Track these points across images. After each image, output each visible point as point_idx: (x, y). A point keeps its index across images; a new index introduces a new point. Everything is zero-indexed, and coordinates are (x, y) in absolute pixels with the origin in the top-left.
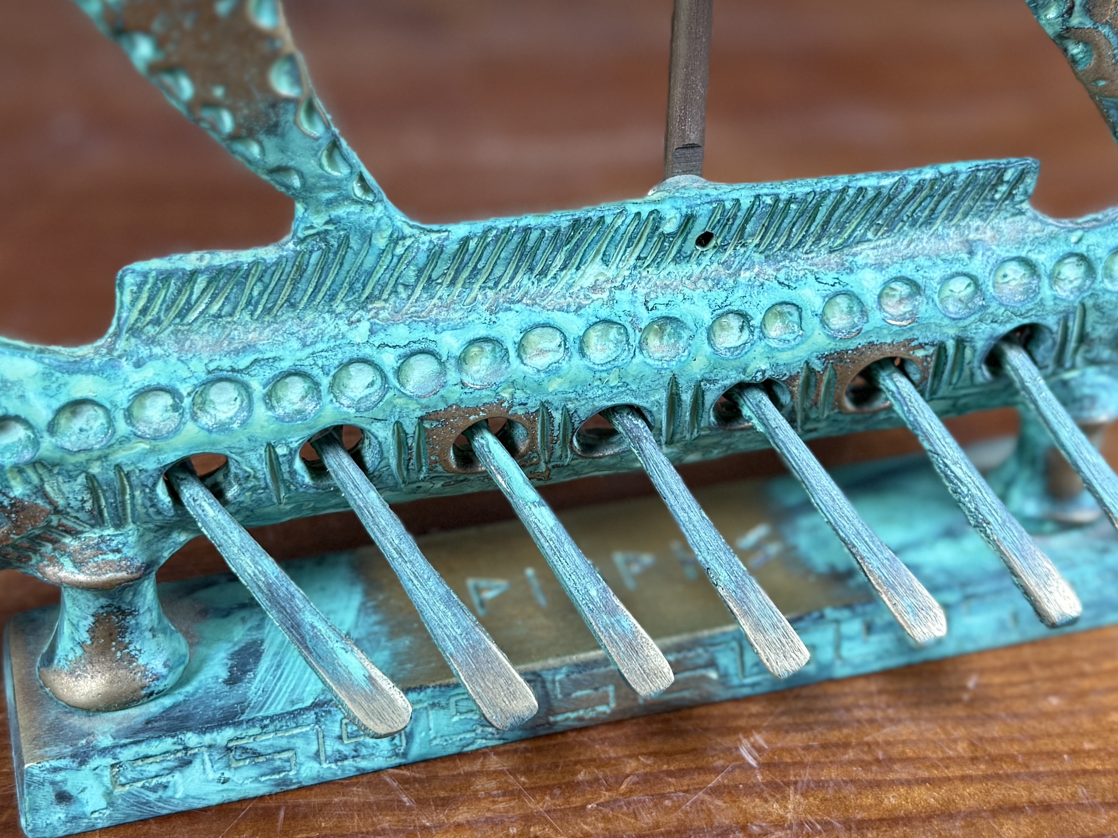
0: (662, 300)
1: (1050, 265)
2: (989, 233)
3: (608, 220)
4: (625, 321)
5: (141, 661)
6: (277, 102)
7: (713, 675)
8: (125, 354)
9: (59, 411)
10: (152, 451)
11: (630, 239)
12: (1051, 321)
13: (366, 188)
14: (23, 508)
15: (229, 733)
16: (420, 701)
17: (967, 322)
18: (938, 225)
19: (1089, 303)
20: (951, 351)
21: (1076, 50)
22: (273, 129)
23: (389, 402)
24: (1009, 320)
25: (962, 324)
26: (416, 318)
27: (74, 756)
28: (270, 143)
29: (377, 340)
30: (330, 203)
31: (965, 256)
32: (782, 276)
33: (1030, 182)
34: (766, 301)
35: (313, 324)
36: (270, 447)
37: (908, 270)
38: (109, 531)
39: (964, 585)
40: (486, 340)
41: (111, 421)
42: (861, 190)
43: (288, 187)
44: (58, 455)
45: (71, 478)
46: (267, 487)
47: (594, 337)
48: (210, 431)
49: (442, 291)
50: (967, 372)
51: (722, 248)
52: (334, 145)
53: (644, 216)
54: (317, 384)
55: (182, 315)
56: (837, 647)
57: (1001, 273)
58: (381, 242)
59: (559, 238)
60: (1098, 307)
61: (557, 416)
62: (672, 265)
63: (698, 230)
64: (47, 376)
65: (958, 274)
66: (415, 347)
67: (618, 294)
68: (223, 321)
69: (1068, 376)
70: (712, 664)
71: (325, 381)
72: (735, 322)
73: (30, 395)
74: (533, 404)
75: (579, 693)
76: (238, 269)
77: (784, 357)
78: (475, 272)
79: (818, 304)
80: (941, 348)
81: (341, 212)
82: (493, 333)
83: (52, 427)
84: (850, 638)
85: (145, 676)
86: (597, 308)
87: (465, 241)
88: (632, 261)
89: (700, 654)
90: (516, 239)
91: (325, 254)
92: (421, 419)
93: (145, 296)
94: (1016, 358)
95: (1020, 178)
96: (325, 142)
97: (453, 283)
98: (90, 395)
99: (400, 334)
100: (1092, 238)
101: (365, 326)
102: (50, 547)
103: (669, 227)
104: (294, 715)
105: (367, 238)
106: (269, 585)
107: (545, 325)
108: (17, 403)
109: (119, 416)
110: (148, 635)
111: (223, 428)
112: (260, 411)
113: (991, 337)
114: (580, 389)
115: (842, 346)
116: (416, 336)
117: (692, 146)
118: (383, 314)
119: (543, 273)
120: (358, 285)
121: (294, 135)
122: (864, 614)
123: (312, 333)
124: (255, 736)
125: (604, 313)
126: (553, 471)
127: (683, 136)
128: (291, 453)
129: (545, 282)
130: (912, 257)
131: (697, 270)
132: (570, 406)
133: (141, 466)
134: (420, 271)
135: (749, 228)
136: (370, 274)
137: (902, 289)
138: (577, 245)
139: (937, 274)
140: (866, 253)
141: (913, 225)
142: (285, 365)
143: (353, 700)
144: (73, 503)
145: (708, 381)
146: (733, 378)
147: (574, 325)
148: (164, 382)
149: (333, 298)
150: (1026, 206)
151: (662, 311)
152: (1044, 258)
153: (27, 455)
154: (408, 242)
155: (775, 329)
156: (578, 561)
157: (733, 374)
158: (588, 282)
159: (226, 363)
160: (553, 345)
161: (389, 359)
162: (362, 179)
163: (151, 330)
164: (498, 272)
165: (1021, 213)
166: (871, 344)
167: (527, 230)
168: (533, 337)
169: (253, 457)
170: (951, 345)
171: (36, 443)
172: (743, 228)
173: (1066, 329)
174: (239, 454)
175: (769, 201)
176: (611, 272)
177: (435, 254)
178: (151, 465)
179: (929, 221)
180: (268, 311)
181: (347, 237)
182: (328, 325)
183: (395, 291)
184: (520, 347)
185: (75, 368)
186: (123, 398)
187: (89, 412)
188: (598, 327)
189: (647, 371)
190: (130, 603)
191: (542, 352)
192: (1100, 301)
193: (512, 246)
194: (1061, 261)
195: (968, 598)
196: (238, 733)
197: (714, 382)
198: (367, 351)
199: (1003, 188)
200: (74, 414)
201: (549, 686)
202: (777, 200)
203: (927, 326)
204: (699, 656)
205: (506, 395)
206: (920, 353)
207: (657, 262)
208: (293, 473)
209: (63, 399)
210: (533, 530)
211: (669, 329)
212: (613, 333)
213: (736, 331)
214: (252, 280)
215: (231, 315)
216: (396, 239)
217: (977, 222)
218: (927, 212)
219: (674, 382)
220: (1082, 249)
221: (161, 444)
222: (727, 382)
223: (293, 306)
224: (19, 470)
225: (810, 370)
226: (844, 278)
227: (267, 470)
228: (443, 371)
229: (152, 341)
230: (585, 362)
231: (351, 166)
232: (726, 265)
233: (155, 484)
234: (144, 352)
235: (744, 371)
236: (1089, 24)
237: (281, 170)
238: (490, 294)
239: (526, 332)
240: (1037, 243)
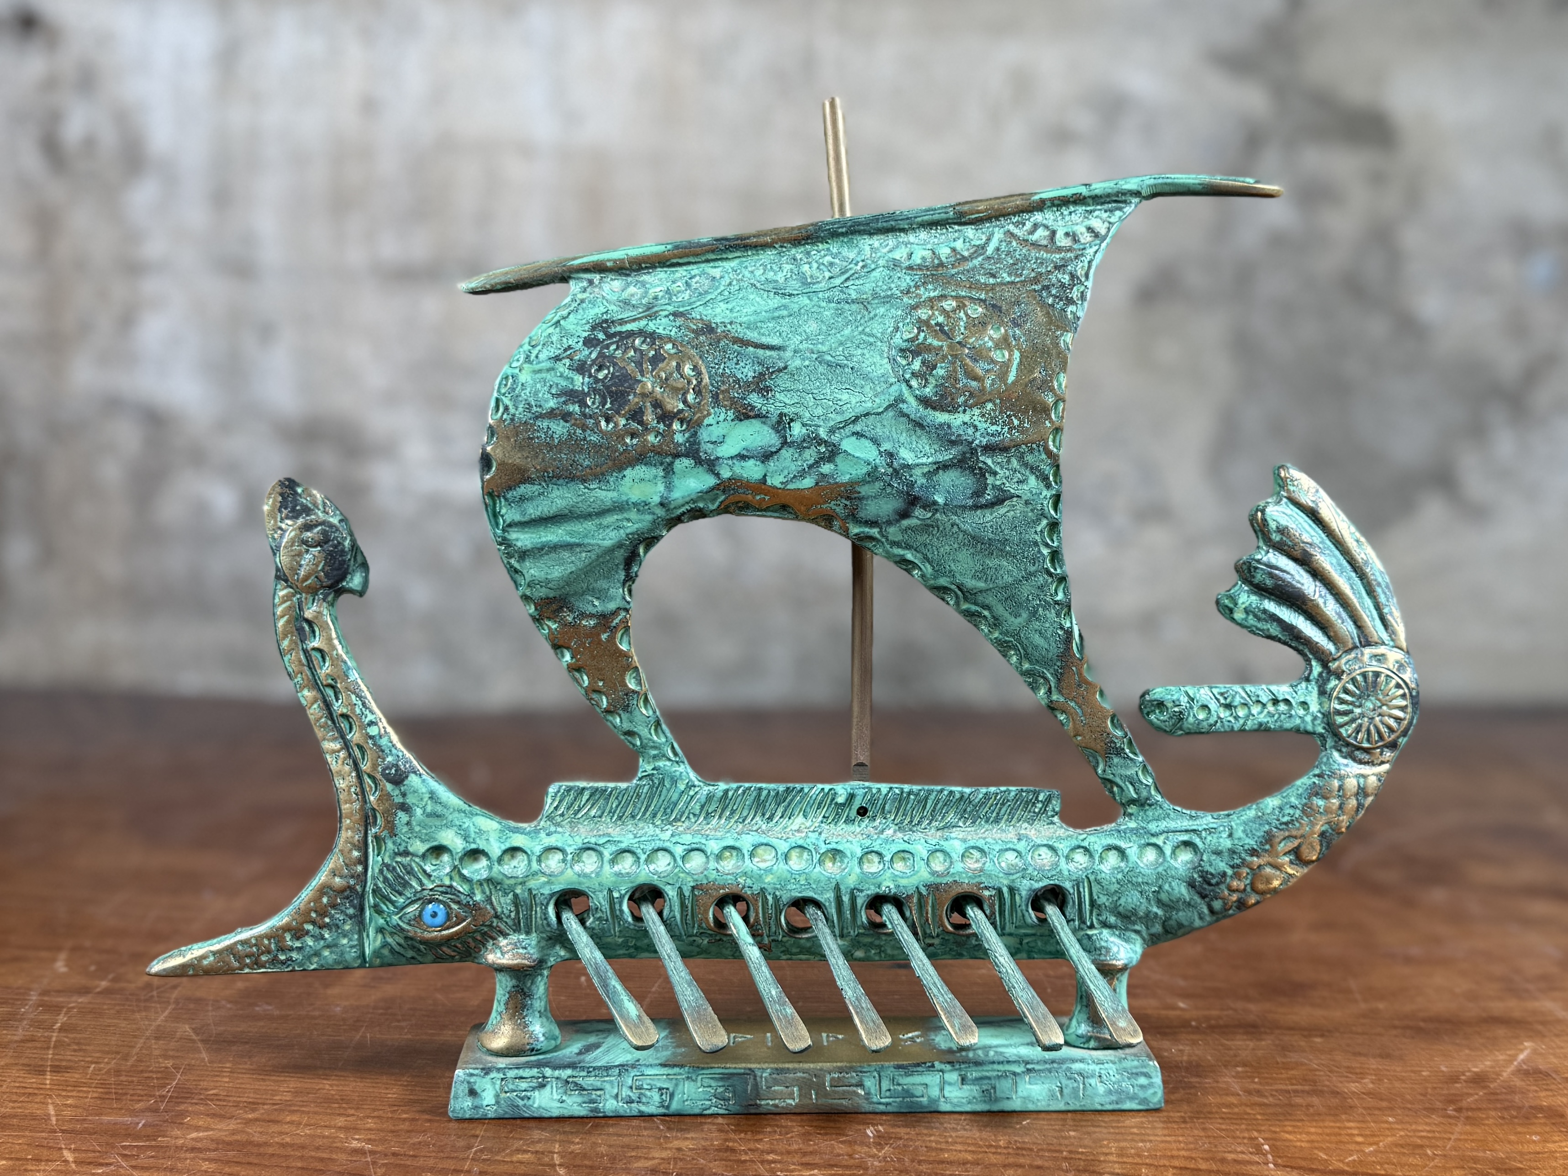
0: (835, 840)
1: (1066, 851)
2: (1033, 832)
3: (806, 790)
4: (811, 848)
5: (531, 1028)
6: (629, 693)
7: (861, 1092)
8: (543, 828)
9: (505, 852)
10: (549, 883)
11: (820, 804)
12: (1068, 885)
13: (675, 754)
14: (480, 909)
15: (569, 1072)
16: (680, 1074)
17: (1014, 877)
18: (1002, 824)
19: (1092, 878)
20: (1006, 895)
21: (1062, 717)
22: (626, 708)
23: (676, 874)
24: (1041, 880)
25: (1011, 877)
26: (698, 832)
27: (483, 1069)
28: (625, 716)
29: (674, 840)
30: (655, 757)
31: (1016, 841)
32: (906, 838)
33: (1056, 805)
34: (894, 848)
35: (643, 828)
36: (610, 891)
37: (980, 844)
38: (523, 937)
39: (1027, 1063)
40: (733, 848)
41: (530, 861)
42: (951, 792)
43: (634, 745)
44: (501, 877)
45: (506, 894)
46: (607, 920)
47: (794, 854)
48: (579, 875)
49: (714, 821)
50: (1019, 914)
51: (873, 819)
52: (658, 724)
53: (826, 790)
54: (638, 858)
55: (576, 813)
56: (942, 1089)
57: (1037, 853)
58: (682, 787)
59: (780, 799)
60: (1099, 882)
61: (770, 898)
62: (844, 826)
63: (857, 804)
64: (501, 831)
65: (1010, 849)
66: (694, 846)
67: (810, 834)
68: (596, 819)
69: (1090, 932)
70: (860, 1085)
71: (643, 857)
72: (876, 859)
73: (491, 839)
74: (756, 888)
75: (776, 1088)
76: (606, 790)
77: (903, 882)
78: (733, 812)
79: (925, 855)
80: (1000, 892)
81: (661, 764)
82: (737, 844)
83: (500, 860)
84: (950, 1084)
85: (531, 1037)
86: (798, 839)
87: (726, 792)
88: (820, 818)
89: (853, 1077)
90: (755, 794)
91: (651, 787)
92: (693, 888)
93: (558, 799)
94: (1052, 911)
95: (1049, 799)
96: (652, 720)
97: (720, 817)
98: (521, 846)
99: (687, 839)
100: (1092, 839)
101: (669, 833)
102: (491, 942)
103: (841, 800)
104: (607, 1068)
105: (674, 781)
106: (596, 964)
107: (766, 845)
108: (485, 842)
109: (534, 859)
110: (538, 1015)
111: (586, 876)
112: (607, 867)
113: (1030, 889)
114: (783, 883)
115: (939, 880)
116: (695, 840)
117: (861, 765)
118: (681, 829)
119: (770, 818)
120: (669, 810)
121: (636, 713)
122: (960, 1069)
123: (641, 832)
124: (584, 1077)
125: (800, 842)
126: (773, 944)
127: (857, 759)
128: (622, 897)
129: (771, 824)
130: (984, 839)
131: (858, 830)
132: (778, 893)
133: (542, 891)
134: (702, 807)
135: (887, 807)
136: (675, 804)
137: (976, 854)
138: (789, 804)
139: (997, 848)
140: (955, 833)
141: (987, 822)
142: (623, 846)
143: (627, 1026)
144: (506, 911)
145: (858, 890)
146: (872, 890)
147: (783, 847)
148: (559, 845)
149: (654, 815)
150: (1056, 819)
151: (833, 846)
152: (1063, 847)
153: (485, 875)
154: (697, 789)
155: (899, 866)
156: (768, 976)
157: (872, 887)
158: (795, 827)
159: (593, 840)
160: (770, 857)
161: (679, 851)
162: (673, 748)
163: (559, 819)
164: (745, 814)
165: (1052, 823)
166: (955, 881)
167: (760, 789)
168: (760, 851)
169: (601, 896)
170: (1005, 890)
171: (490, 868)
172: (884, 808)
173: (1079, 893)
174: (594, 893)
175: (897, 791)
176: (809, 823)
177: (710, 798)
178: (546, 891)
179: (997, 821)
180: (620, 818)
181: (663, 779)
182: (650, 830)
183: (688, 817)
184: (752, 855)
185: (516, 831)
186: (538, 850)
187: (521, 856)
188: (797, 850)
189: (822, 878)
190: (529, 989)
191: (764, 861)
192: (1099, 877)
193: (752, 798)
194: (1073, 849)
195: (1029, 1071)
196: (575, 1073)
197: (862, 891)
198: (667, 845)
199: (1040, 805)
200: (513, 857)
201: (758, 1079)
202: (902, 792)
203: (990, 876)
204: (852, 1077)
205: (741, 880)
206: (986, 893)
207: (836, 821)
208: (621, 911)
209: (508, 845)
210: (747, 957)
211: (838, 859)
212: (805, 855)
213: (876, 864)
214: (612, 798)
215: (600, 817)
216: (690, 786)
217: (1026, 825)
218: (994, 814)
219: (837, 888)
220: (1085, 844)
221: (553, 879)
222: (869, 892)
223: (633, 817)
224: (480, 883)
225: (920, 894)
226: (942, 843)
227: (607, 907)
228: (708, 862)
229: (558, 825)
230: (787, 867)
231: (666, 737)
232: (875, 828)
233: (548, 904)
234: (553, 829)
235: (879, 887)
236: (1062, 699)
237: (630, 733)
238: (740, 826)
239: (756, 847)
240: (1059, 839)
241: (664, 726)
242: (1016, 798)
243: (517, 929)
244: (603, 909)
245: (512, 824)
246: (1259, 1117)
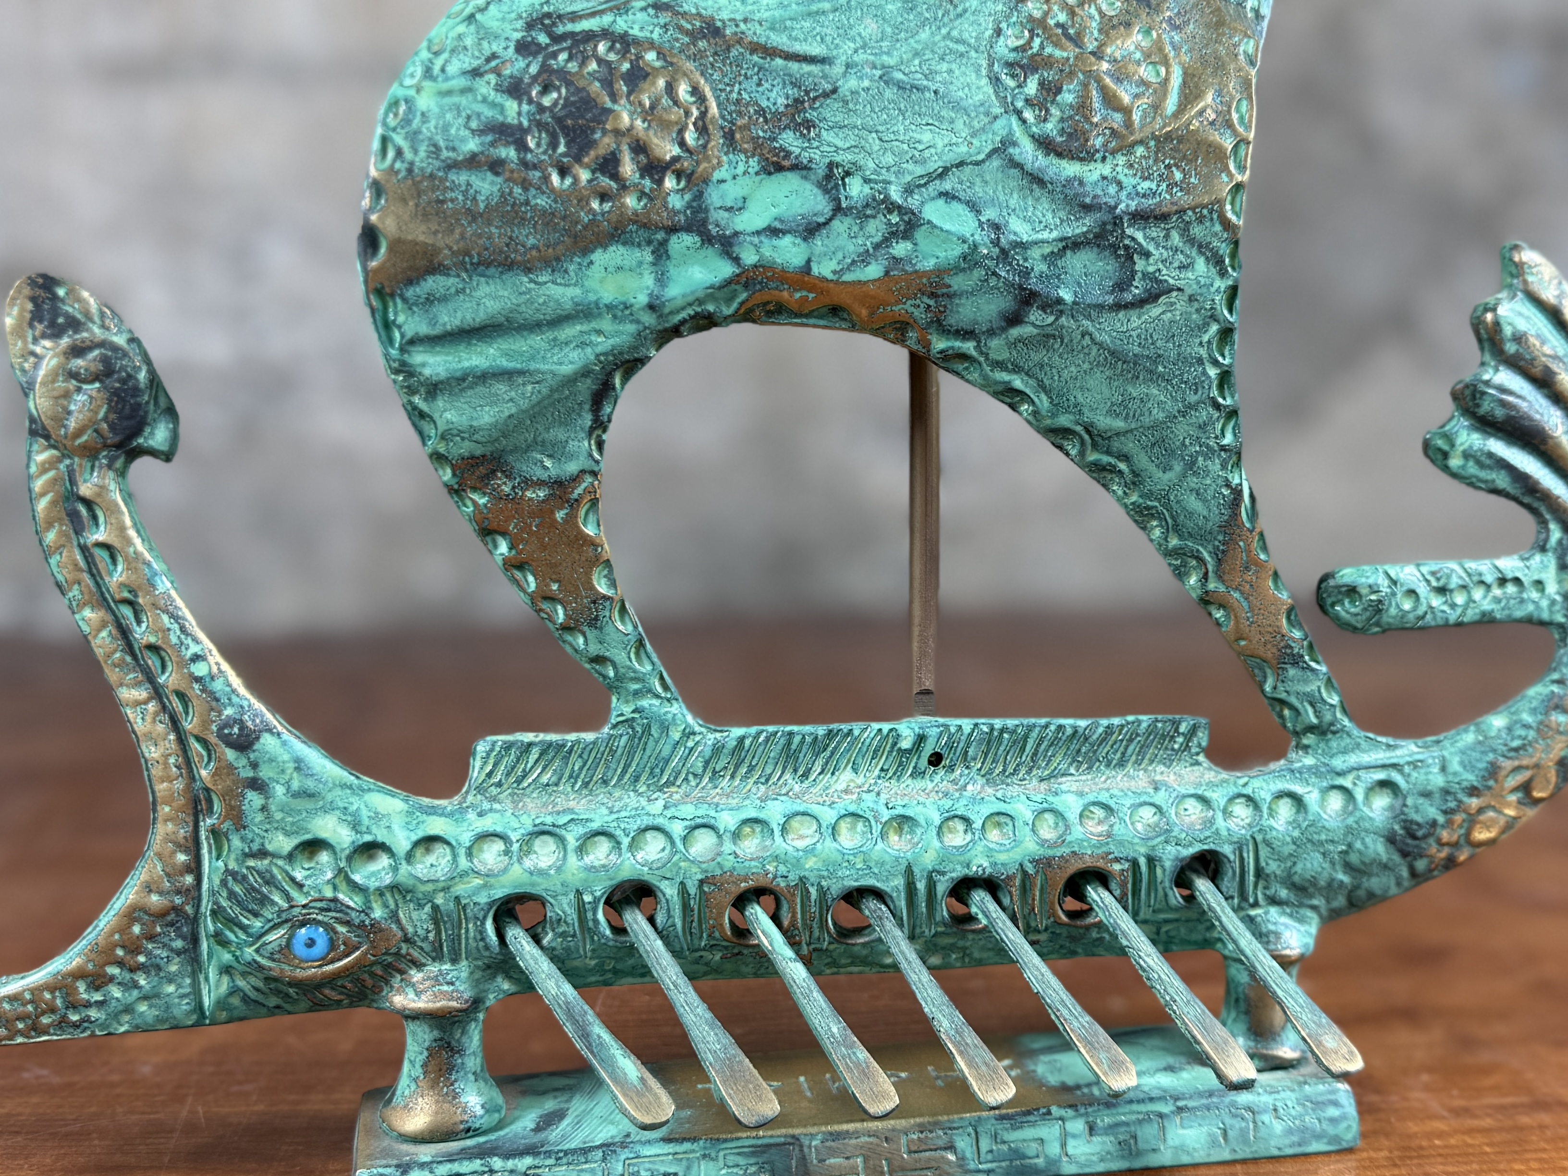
0: (900, 802)
1: (1223, 802)
2: (1172, 777)
3: (856, 733)
4: (869, 815)
5: (463, 1099)
6: (598, 599)
7: (951, 1157)
8: (472, 806)
9: (417, 844)
10: (485, 886)
11: (875, 752)
12: (1227, 850)
13: (666, 688)
14: (381, 930)
15: (528, 1161)
16: (693, 1151)
17: (1155, 842)
18: (1129, 767)
19: (1259, 838)
20: (1144, 868)
21: (1218, 614)
22: (594, 622)
23: (676, 864)
24: (1191, 844)
25: (1150, 843)
26: (701, 800)
27: (398, 1166)
28: (591, 634)
29: (669, 813)
30: (636, 693)
31: (1151, 791)
32: (999, 795)
33: (1203, 737)
34: (986, 810)
35: (620, 799)
36: (579, 894)
37: (1104, 797)
38: (447, 967)
39: (1176, 1099)
40: (756, 821)
41: (455, 856)
42: (1060, 727)
43: (605, 677)
44: (411, 882)
45: (421, 906)
46: (574, 936)
47: (844, 826)
48: (531, 873)
49: (725, 783)
50: (1161, 893)
51: (951, 769)
52: (640, 644)
53: (885, 731)
54: (619, 843)
55: (519, 781)
56: (1063, 1145)
57: (1182, 807)
58: (676, 735)
59: (818, 746)
60: (1268, 844)
61: (813, 891)
62: (909, 781)
63: (928, 749)
64: (409, 813)
65: (1145, 803)
66: (699, 821)
67: (865, 796)
68: (550, 789)
69: (1253, 913)
70: (951, 1147)
71: (626, 841)
72: (960, 826)
73: (395, 827)
74: (793, 878)
75: (832, 1161)
76: (564, 746)
77: (1002, 858)
78: (751, 768)
79: (1029, 817)
80: (1135, 863)
81: (645, 703)
82: (762, 815)
83: (409, 857)
84: (1074, 1136)
85: (464, 1111)
86: (848, 803)
87: (741, 740)
88: (877, 772)
90: (783, 741)
91: (632, 738)
92: (702, 882)
93: (491, 761)
94: (1203, 886)
95: (1193, 730)
96: (633, 638)
97: (733, 777)
98: (441, 833)
99: (688, 811)
100: (1256, 783)
101: (660, 803)
102: (399, 977)
103: (906, 744)
104: (585, 1151)
105: (665, 728)
106: (567, 1003)
107: (804, 814)
108: (385, 831)
109: (462, 852)
110: (472, 1077)
111: (542, 873)
112: (573, 860)
113: (1177, 859)
114: (832, 868)
115: (1050, 853)
116: (700, 813)
117: (927, 692)
118: (676, 797)
119: (805, 775)
120: (658, 770)
121: (609, 629)
122: (1087, 1114)
123: (618, 805)
124: (550, 1167)
125: (852, 808)
126: (814, 955)
127: (920, 683)
128: (596, 901)
129: (806, 784)
130: (1108, 790)
131: (930, 786)
132: (824, 883)
133: (476, 899)
134: (707, 763)
135: (971, 752)
136: (667, 761)
137: (1100, 813)
138: (832, 753)
139: (1128, 802)
140: (1067, 784)
141: (1108, 765)
142: (595, 826)
143: (625, 1095)
144: (421, 932)
145: (938, 872)
146: (959, 872)
147: (828, 816)
148: (499, 829)
149: (637, 779)
150: (1201, 758)
151: (899, 811)
152: (1219, 797)
153: (388, 880)
154: (698, 738)
155: (994, 835)
156: (824, 1005)
157: (959, 868)
158: (841, 786)
159: (549, 820)
160: (810, 832)
161: (677, 829)
162: (662, 678)
163: (494, 791)
164: (768, 771)
165: (1197, 763)
166: (1074, 853)
167: (791, 734)
168: (795, 823)
169: (565, 901)
170: (1142, 861)
171: (395, 869)
172: (966, 752)
173: (1242, 859)
174: (554, 897)
175: (985, 729)
176: (860, 780)
177: (717, 749)
178: (483, 899)
179: (1122, 764)
180: (586, 785)
181: (649, 726)
182: (632, 800)
183: (686, 779)
184: (784, 830)
185: (432, 811)
186: (466, 838)
187: (440, 850)
188: (848, 820)
189: (887, 858)
190: (458, 1041)
191: (801, 837)
192: (1268, 837)
193: (780, 747)
194: (1231, 800)
196: (536, 1162)
197: (943, 873)
198: (660, 821)
199: (1180, 739)
200: (428, 850)
201: (806, 1150)
202: (992, 729)
203: (1121, 843)
204: (939, 1137)
205: (770, 868)
206: (1117, 867)
207: (898, 775)
208: (596, 921)
209: (420, 834)
210: (788, 979)
211: (906, 828)
212: (860, 826)
213: (962, 833)
214: (574, 757)
215: (556, 785)
216: (688, 734)
217: (1161, 768)
218: (1118, 755)
219: (909, 872)
220: (1248, 791)
221: (492, 880)
222: (954, 875)
223: (605, 782)
224: (380, 892)
225: (1025, 873)
226: (1051, 799)
227: (575, 916)
228: (721, 844)
229: (494, 799)
230: (835, 845)
231: (653, 664)
232: (954, 782)
233: (485, 918)
234: (486, 805)
235: (968, 866)
236: (1222, 588)
237: (599, 660)
238: (763, 788)
239: (789, 817)
240: (1211, 785)
241: (648, 646)
242: (1151, 730)
243: (437, 955)
244: (569, 921)
245: (426, 801)
246: (1488, 1149)
